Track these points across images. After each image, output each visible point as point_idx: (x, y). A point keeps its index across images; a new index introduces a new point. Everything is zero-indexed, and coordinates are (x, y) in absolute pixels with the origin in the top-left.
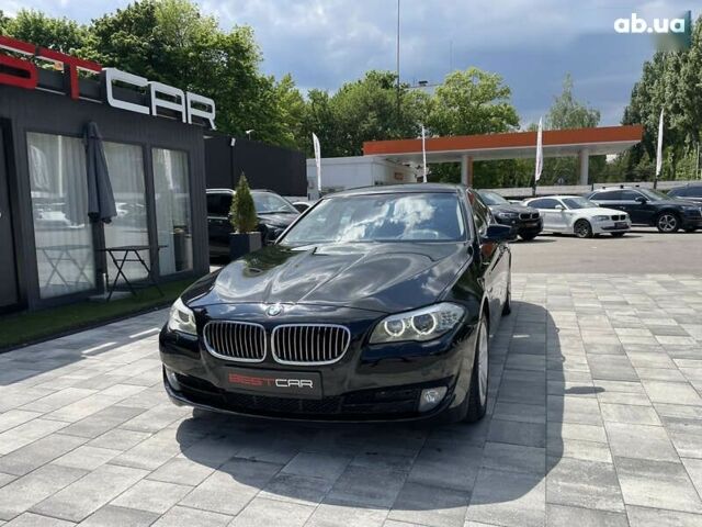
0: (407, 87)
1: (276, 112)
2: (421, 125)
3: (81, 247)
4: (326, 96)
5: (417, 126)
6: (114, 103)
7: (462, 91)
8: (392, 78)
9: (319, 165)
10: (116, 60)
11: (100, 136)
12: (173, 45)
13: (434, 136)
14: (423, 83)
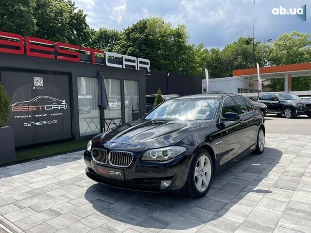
0: (259, 43)
1: (194, 60)
2: (266, 61)
3: (96, 118)
4: (218, 50)
5: (264, 61)
6: (108, 64)
7: (288, 43)
8: (251, 39)
9: (207, 82)
10: (132, 44)
11: (103, 77)
12: (153, 36)
13: (273, 65)
14: (269, 40)
